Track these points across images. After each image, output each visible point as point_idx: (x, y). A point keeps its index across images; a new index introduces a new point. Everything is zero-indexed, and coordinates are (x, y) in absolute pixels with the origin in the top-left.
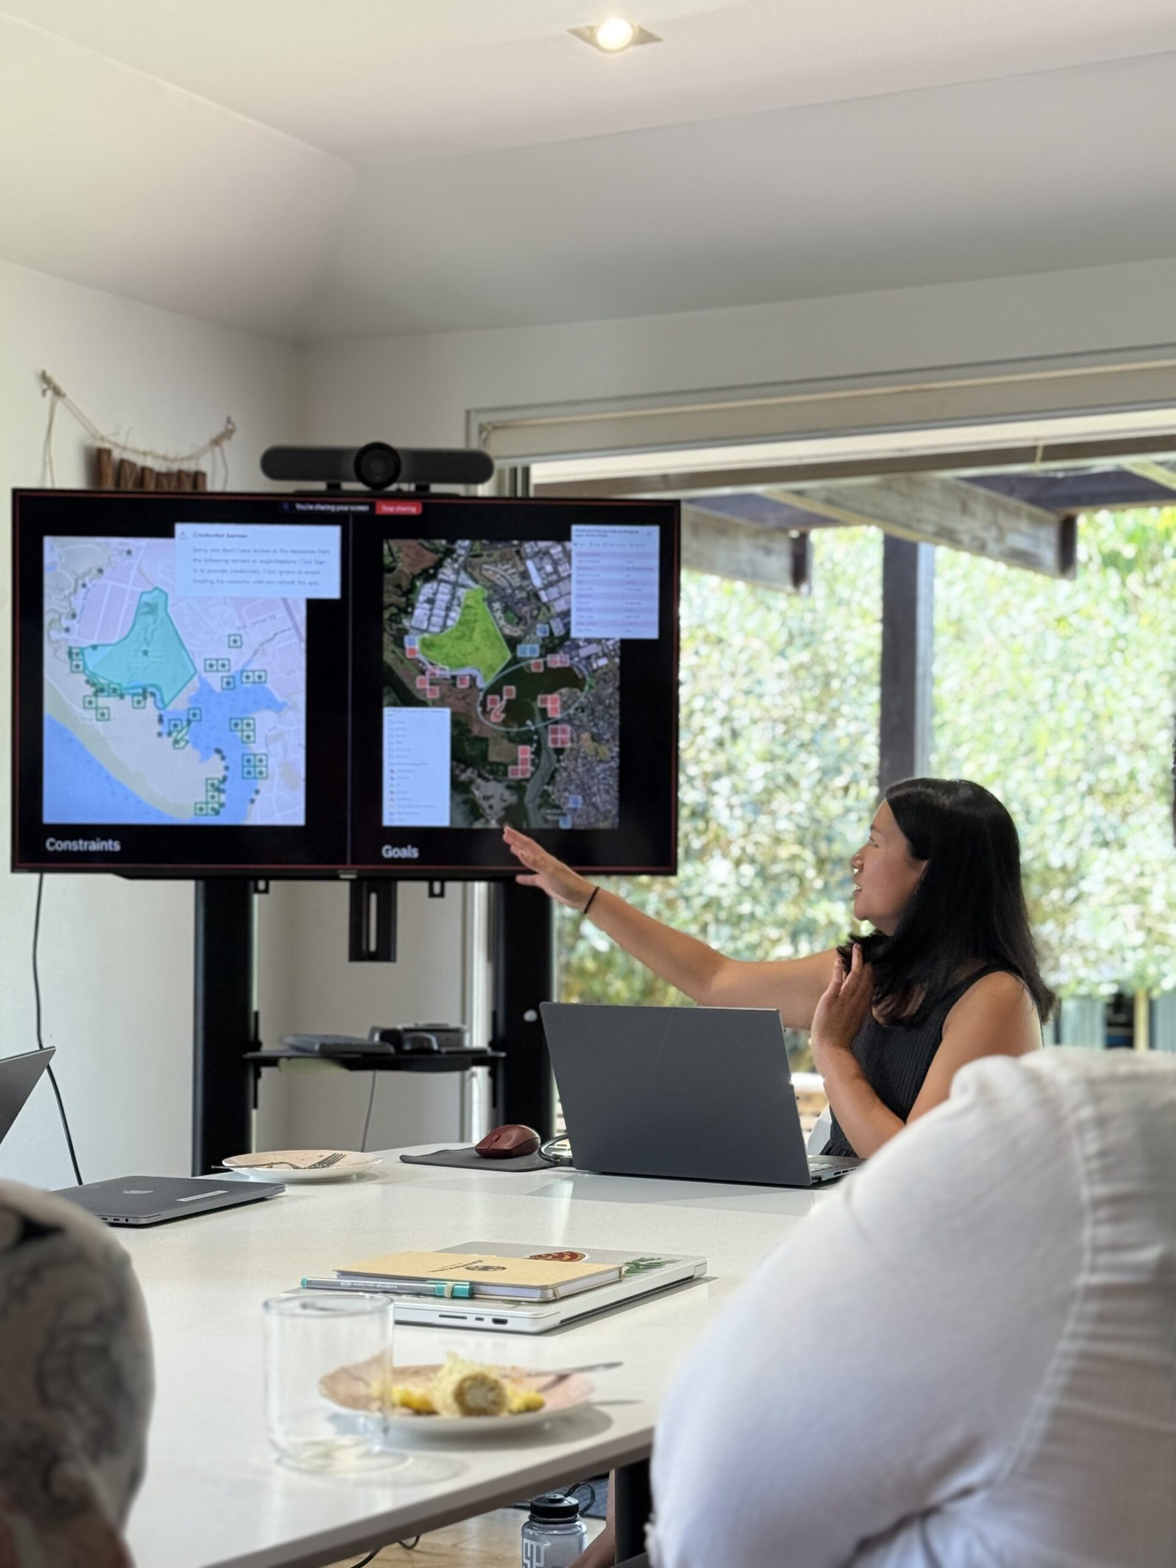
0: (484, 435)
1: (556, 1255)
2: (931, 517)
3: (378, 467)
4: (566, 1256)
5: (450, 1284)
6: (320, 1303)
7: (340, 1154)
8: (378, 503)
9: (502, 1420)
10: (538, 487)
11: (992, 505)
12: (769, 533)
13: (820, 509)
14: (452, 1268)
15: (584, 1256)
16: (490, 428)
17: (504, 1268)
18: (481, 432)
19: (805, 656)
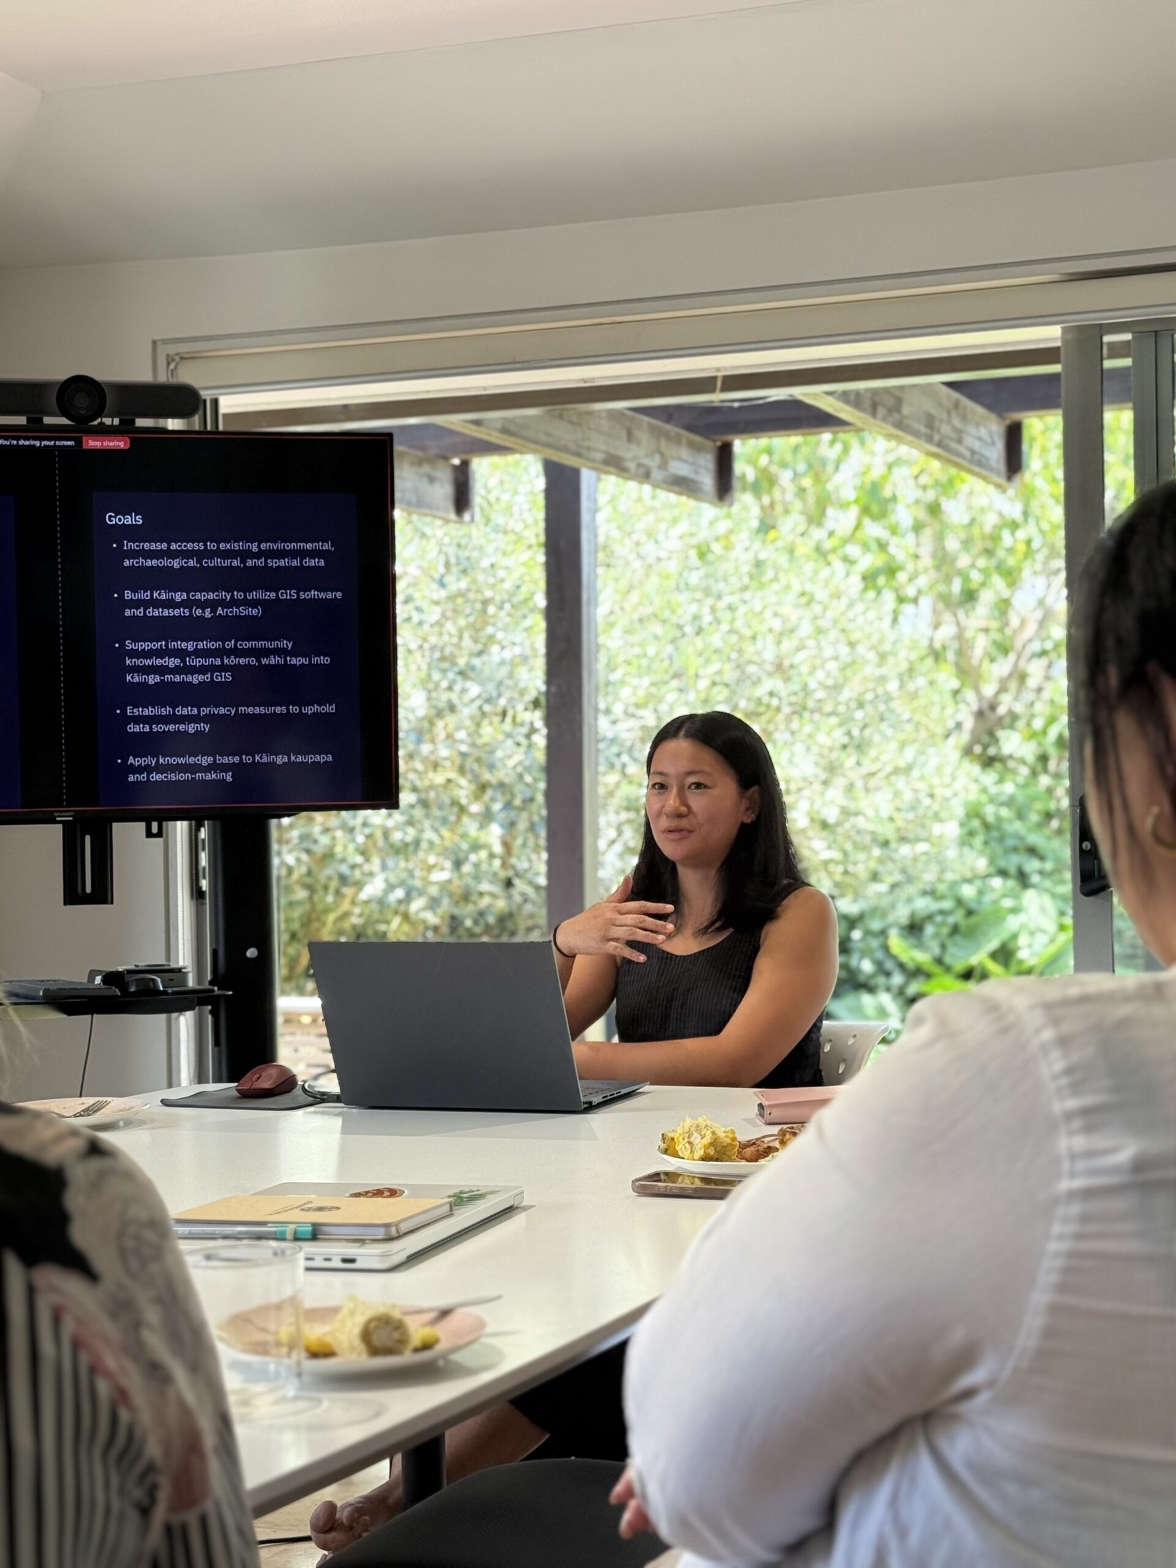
0: (172, 366)
1: (375, 1192)
2: (600, 445)
3: (82, 401)
4: (385, 1192)
5: (292, 1227)
6: (224, 1253)
7: (101, 1100)
8: (84, 439)
9: (407, 1358)
10: (229, 417)
11: (654, 431)
12: (430, 460)
13: (495, 438)
14: (286, 1211)
15: (404, 1192)
16: (177, 358)
17: (338, 1208)
18: (168, 364)
19: (463, 584)
